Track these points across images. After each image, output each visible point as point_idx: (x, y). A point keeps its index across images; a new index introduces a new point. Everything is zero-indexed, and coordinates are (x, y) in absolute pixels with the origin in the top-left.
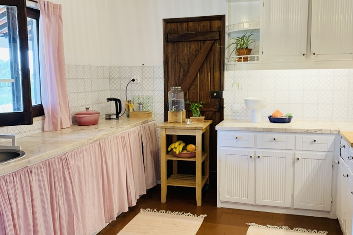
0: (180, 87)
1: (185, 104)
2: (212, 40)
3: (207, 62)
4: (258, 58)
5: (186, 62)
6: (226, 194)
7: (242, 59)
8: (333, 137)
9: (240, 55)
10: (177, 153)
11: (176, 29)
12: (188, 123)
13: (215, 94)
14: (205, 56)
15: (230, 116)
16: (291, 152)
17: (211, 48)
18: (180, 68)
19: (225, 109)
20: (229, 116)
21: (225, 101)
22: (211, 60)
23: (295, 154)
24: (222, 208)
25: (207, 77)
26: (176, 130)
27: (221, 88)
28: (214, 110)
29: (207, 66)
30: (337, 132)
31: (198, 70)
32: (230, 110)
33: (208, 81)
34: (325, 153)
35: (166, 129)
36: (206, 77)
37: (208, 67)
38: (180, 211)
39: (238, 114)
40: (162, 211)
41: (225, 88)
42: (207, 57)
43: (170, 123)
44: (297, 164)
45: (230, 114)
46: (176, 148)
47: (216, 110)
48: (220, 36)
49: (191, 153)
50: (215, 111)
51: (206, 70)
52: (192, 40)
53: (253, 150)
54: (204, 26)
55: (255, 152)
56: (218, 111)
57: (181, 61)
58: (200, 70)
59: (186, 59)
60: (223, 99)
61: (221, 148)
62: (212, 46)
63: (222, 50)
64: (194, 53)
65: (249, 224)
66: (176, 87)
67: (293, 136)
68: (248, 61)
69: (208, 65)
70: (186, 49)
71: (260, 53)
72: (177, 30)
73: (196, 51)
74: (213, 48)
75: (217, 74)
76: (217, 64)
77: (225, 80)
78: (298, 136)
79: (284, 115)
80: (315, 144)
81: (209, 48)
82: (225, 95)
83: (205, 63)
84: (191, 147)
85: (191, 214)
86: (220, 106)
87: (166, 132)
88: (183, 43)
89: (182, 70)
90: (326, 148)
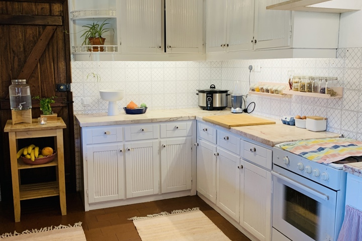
0: (25, 80)
1: (32, 100)
2: (55, 25)
3: (49, 51)
4: (116, 48)
5: (22, 49)
6: (95, 195)
7: (99, 49)
8: (190, 123)
9: (94, 45)
10: (33, 159)
11: (5, 9)
12: (43, 122)
13: (62, 87)
14: (47, 43)
15: (81, 111)
16: (157, 140)
17: (53, 34)
18: (14, 57)
19: (74, 104)
20: (79, 111)
21: (74, 95)
22: (53, 48)
23: (160, 142)
24: (90, 211)
25: (51, 68)
26: (31, 132)
27: (69, 80)
28: (61, 105)
29: (49, 55)
30: (194, 118)
31: (38, 59)
32: (80, 104)
33: (51, 72)
34: (185, 138)
35: (16, 132)
36: (48, 68)
37: (51, 57)
38: (48, 225)
39: (89, 108)
40: (26, 231)
41: (73, 80)
42: (48, 44)
43: (15, 124)
44: (164, 151)
45: (80, 109)
46: (30, 154)
47: (64, 105)
48: (63, 22)
49: (49, 157)
50: (63, 107)
51: (48, 59)
52: (26, 23)
53: (122, 144)
54: (42, 8)
55: (124, 145)
56: (65, 107)
57: (15, 49)
58: (41, 60)
59: (22, 46)
60: (71, 93)
61: (88, 146)
62: (54, 32)
63: (66, 37)
64: (32, 39)
65: (131, 219)
66: (20, 81)
67: (158, 125)
68: (98, 51)
69: (51, 54)
70: (20, 33)
71: (119, 43)
72: (7, 9)
73: (33, 38)
74: (55, 34)
75: (62, 65)
76: (62, 54)
77: (73, 71)
78: (162, 124)
79: (138, 106)
80: (177, 131)
81: (51, 35)
82: (74, 88)
83: (47, 51)
84: (48, 150)
85: (63, 226)
86: (68, 100)
87: (16, 136)
88: (16, 26)
89: (16, 58)
90: (185, 133)
